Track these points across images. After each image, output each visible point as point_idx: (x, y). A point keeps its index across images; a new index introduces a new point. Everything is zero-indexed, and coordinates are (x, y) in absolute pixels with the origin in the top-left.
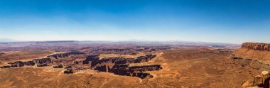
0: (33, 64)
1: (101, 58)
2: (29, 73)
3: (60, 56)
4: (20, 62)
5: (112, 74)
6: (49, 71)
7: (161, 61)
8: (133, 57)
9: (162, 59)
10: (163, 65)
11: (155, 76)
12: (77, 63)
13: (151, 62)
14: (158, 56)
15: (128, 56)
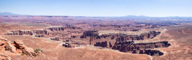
0: (31, 34)
1: (100, 34)
2: (28, 41)
3: (56, 29)
4: (20, 31)
5: (117, 51)
6: (47, 42)
7: (167, 38)
8: (135, 33)
9: (168, 35)
10: (170, 41)
11: (165, 53)
12: (74, 37)
13: (157, 39)
14: (162, 32)
15: (129, 33)
